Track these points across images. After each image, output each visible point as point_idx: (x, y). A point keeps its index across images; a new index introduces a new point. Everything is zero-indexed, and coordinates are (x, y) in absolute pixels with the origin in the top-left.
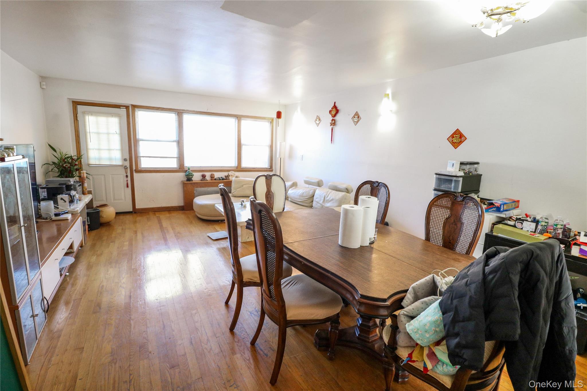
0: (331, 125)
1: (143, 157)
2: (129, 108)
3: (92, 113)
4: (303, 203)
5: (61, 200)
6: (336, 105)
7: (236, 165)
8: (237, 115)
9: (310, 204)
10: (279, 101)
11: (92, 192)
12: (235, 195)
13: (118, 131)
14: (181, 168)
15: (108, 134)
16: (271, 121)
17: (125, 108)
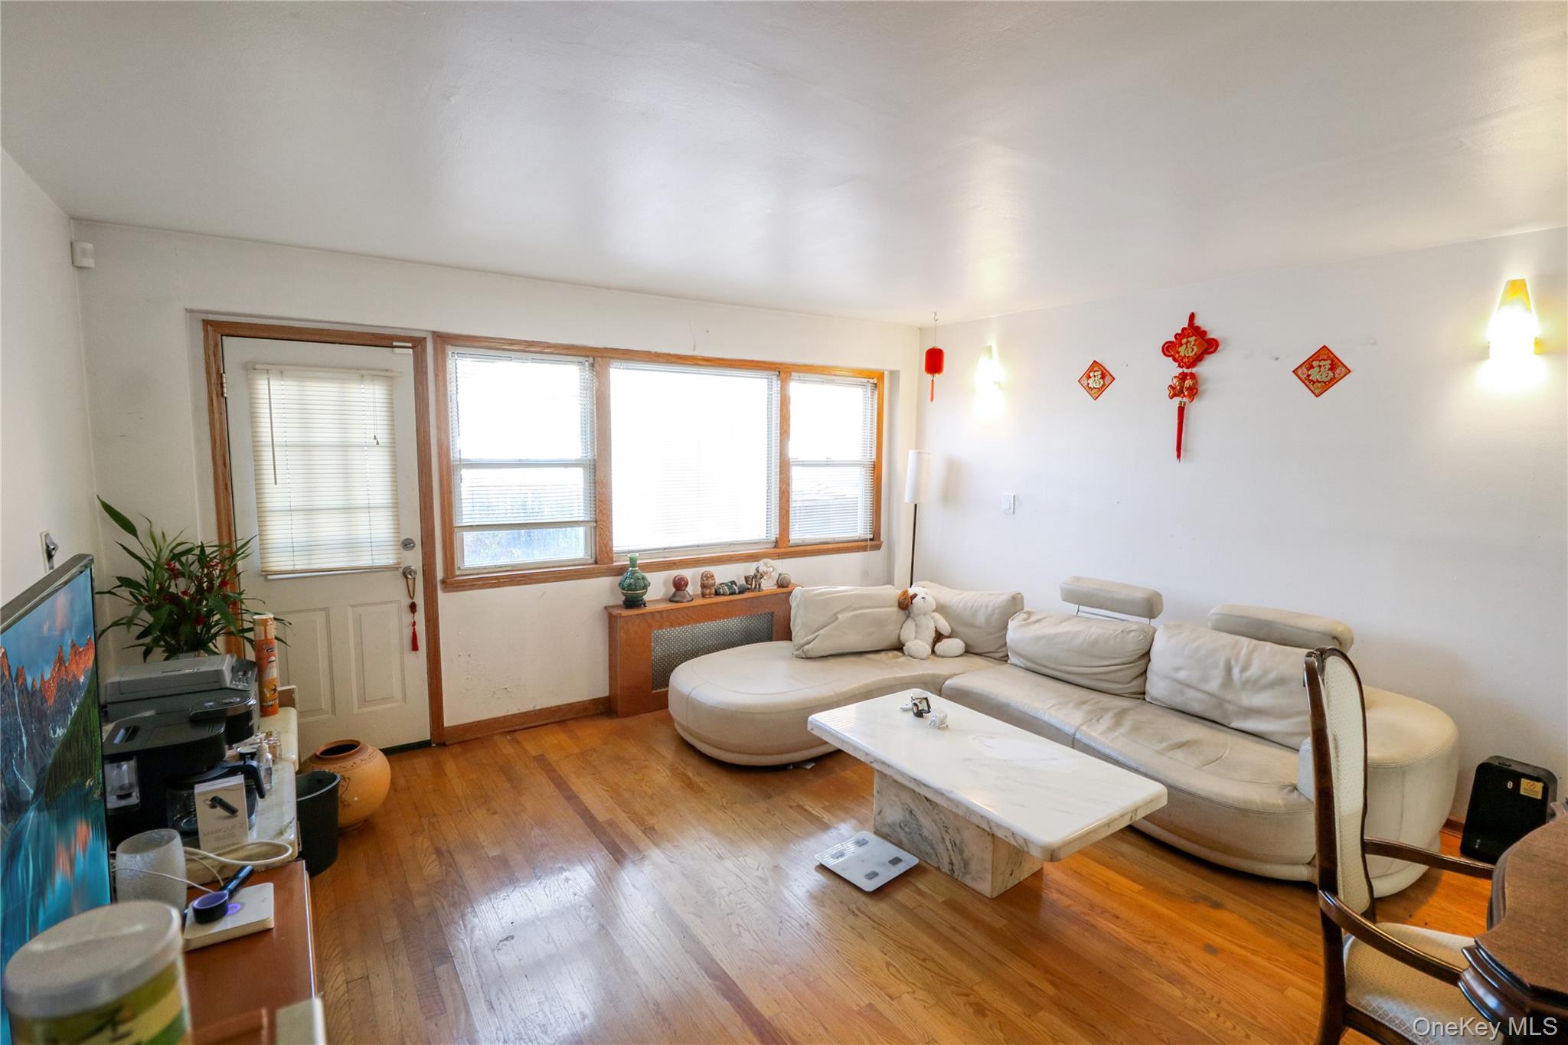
0: (1174, 395)
1: (471, 528)
2: (425, 346)
3: (281, 369)
4: (1097, 680)
5: (213, 806)
6: (1198, 322)
7: (775, 533)
8: (781, 364)
9: (1134, 686)
10: (936, 314)
11: (296, 696)
12: (810, 654)
13: (383, 437)
14: (602, 560)
15: (345, 447)
16: (875, 381)
17: (410, 345)
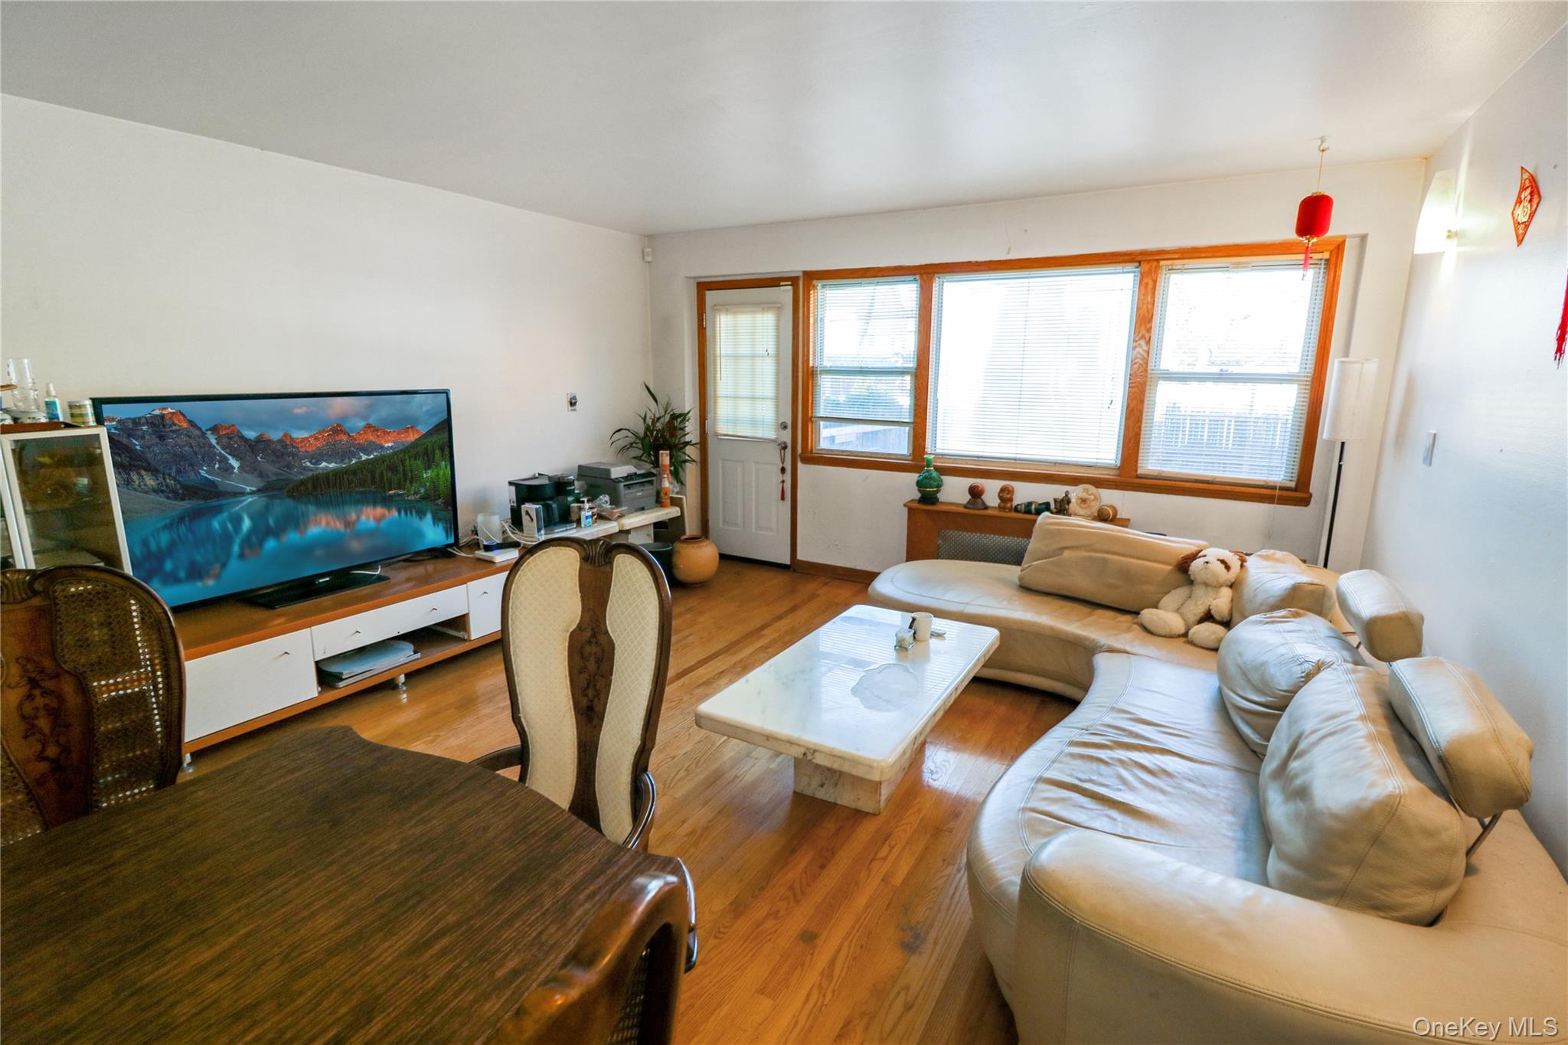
1: (823, 419)
2: (798, 282)
3: (727, 308)
5: (526, 514)
7: (1115, 461)
13: (772, 351)
14: (917, 460)
15: (753, 357)
16: (1326, 255)
17: (790, 283)
